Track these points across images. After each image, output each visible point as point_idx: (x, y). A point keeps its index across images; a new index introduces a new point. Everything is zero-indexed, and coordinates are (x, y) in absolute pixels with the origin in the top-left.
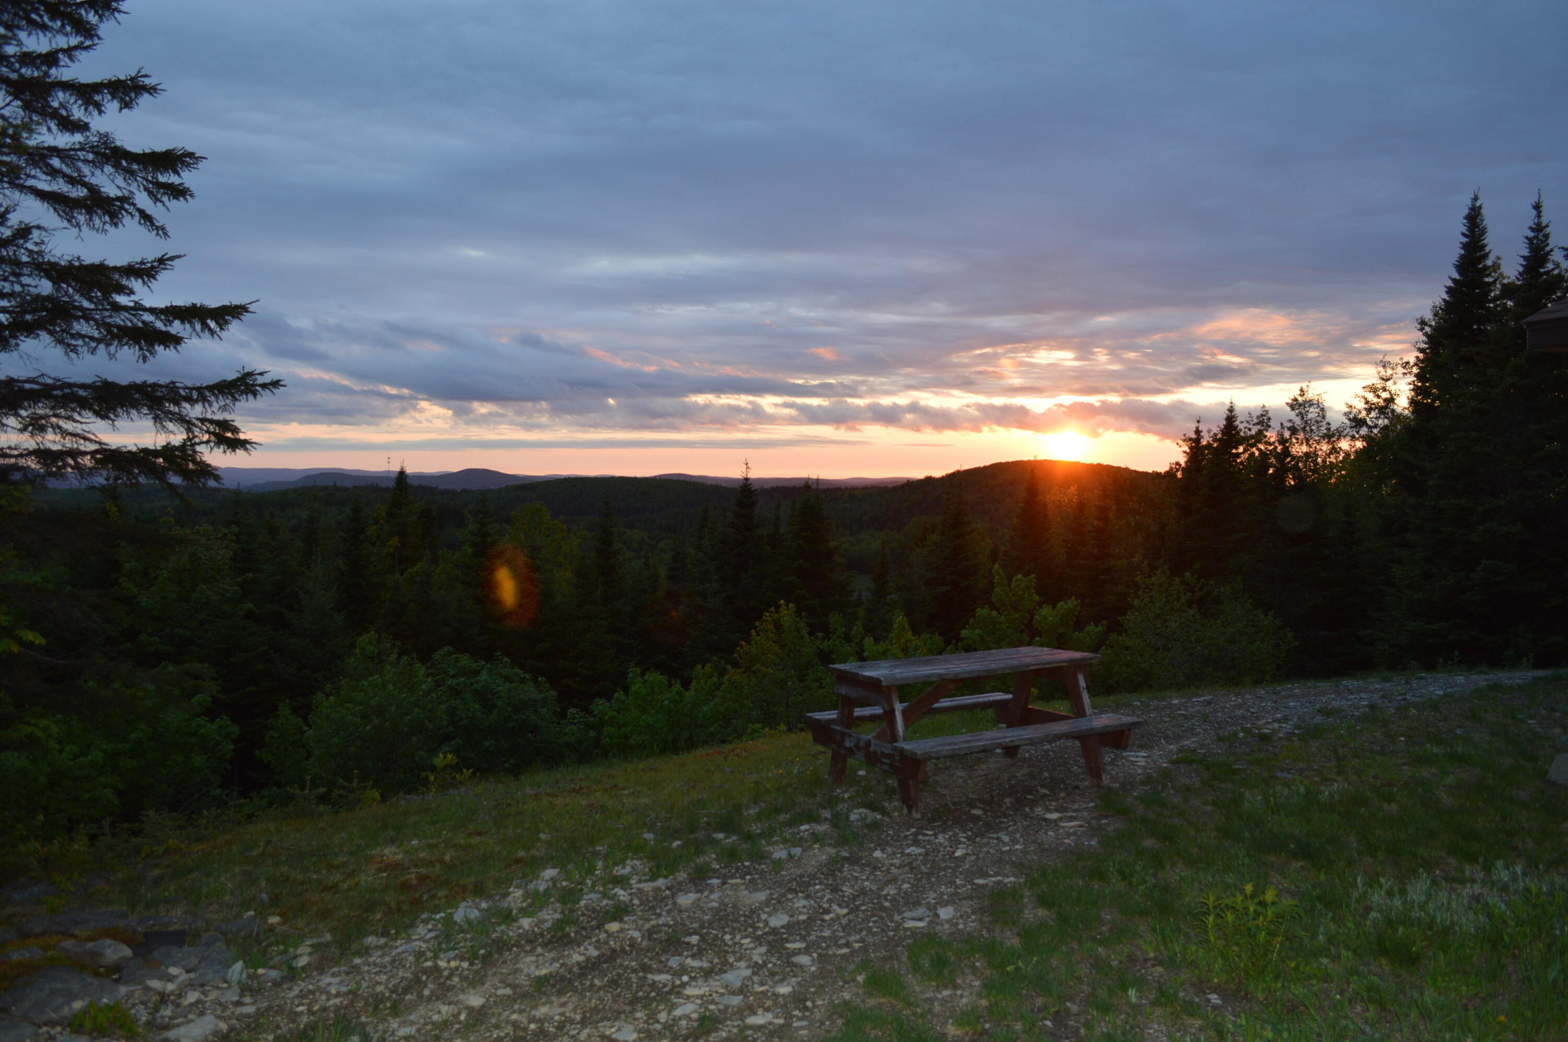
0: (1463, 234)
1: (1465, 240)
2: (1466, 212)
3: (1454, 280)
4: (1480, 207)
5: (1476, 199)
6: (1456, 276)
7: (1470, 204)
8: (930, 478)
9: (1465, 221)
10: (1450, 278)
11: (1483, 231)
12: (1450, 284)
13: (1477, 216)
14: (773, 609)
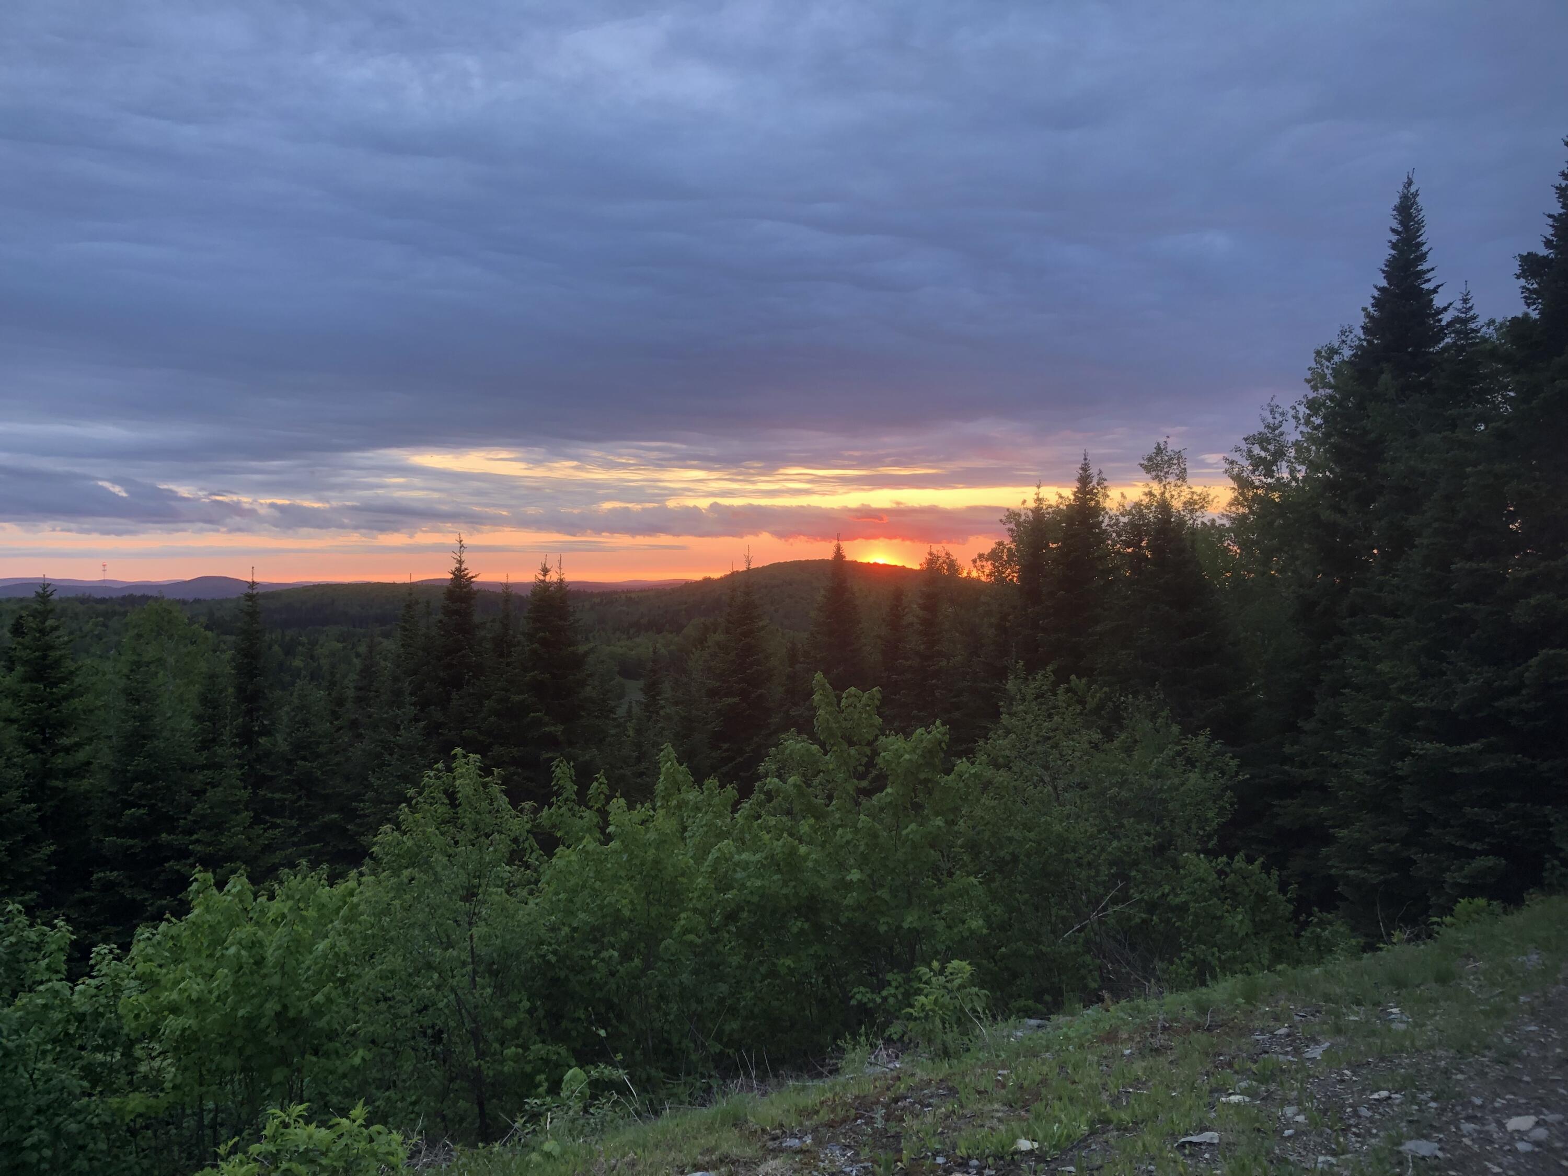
0: (1393, 230)
1: (1394, 238)
2: (1397, 201)
3: (1380, 289)
4: (1416, 195)
5: (1410, 183)
6: (1384, 283)
7: (1400, 188)
8: (709, 578)
9: (1395, 213)
10: (1376, 287)
11: (1420, 224)
12: (1376, 293)
13: (1412, 205)
14: (440, 765)
